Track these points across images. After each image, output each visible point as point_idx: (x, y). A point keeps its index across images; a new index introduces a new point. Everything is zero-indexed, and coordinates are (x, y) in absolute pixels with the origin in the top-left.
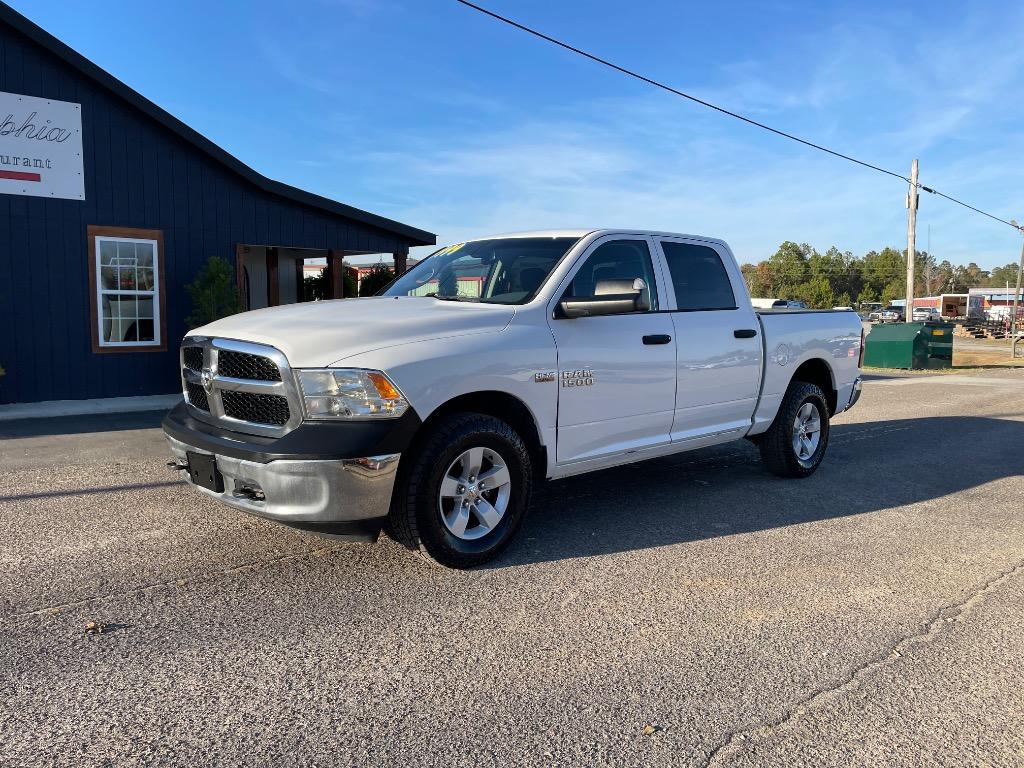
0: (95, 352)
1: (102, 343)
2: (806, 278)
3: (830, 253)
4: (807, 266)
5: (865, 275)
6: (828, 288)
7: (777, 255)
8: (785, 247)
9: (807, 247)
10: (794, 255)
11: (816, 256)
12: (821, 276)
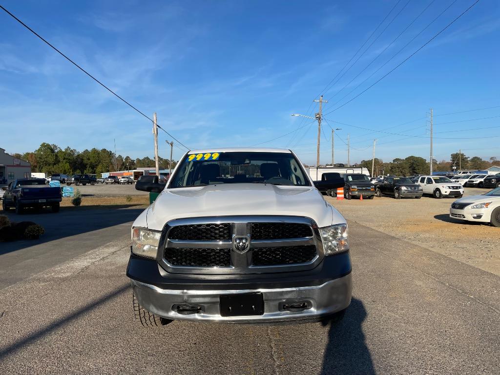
2: (57, 162)
3: (66, 150)
4: (56, 156)
5: (85, 161)
6: (69, 167)
7: (39, 150)
8: (43, 145)
9: (55, 146)
10: (49, 150)
11: (61, 151)
12: (65, 161)
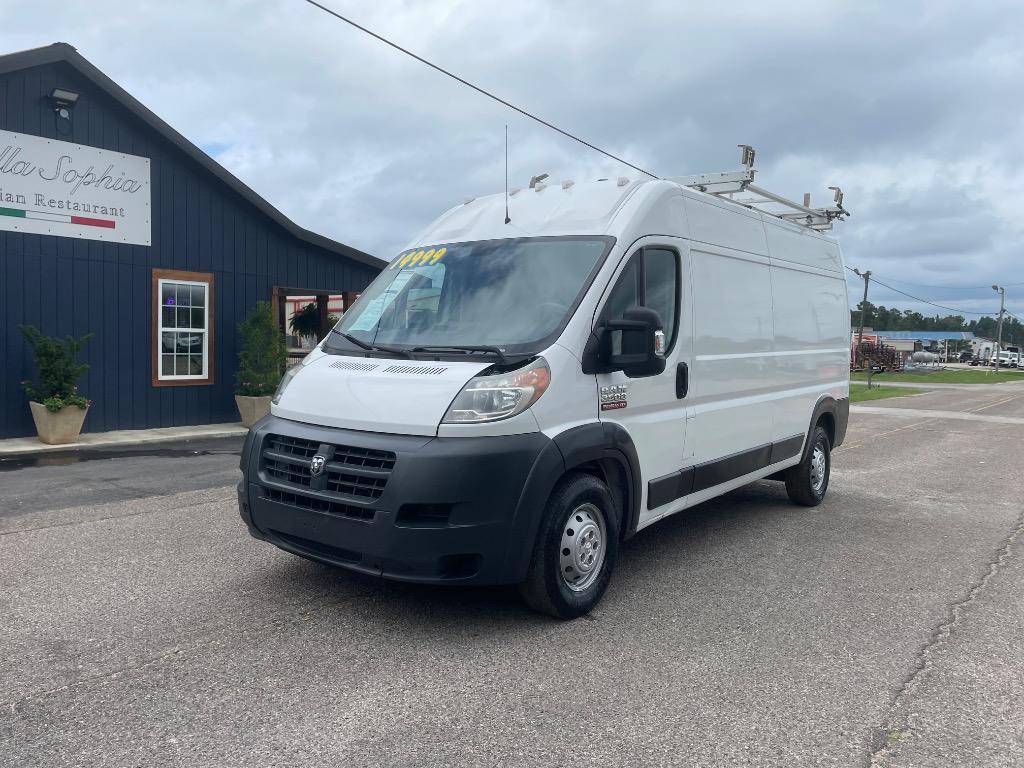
0: (154, 385)
1: (161, 377)
